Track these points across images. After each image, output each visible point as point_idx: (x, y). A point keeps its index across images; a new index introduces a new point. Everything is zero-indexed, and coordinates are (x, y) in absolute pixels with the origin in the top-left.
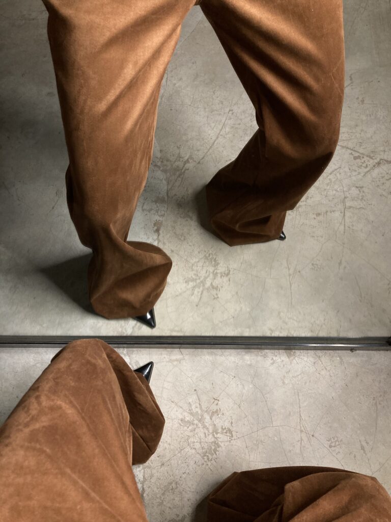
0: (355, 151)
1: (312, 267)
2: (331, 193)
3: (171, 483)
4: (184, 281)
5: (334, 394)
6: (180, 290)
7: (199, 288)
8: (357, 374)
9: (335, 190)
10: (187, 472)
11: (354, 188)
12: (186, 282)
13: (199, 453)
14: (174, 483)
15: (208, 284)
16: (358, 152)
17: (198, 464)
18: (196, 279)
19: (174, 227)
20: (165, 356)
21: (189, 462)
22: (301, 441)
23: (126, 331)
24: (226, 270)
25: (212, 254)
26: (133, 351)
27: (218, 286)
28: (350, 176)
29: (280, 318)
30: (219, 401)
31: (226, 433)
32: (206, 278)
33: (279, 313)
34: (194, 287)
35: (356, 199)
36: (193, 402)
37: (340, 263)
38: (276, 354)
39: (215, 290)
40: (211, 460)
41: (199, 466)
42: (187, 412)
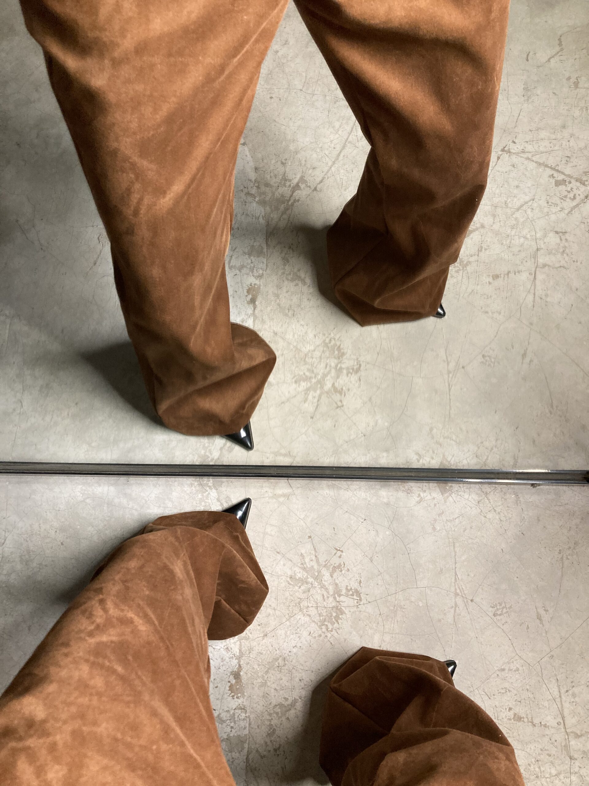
0: (558, 171)
1: (483, 360)
2: (517, 241)
3: (277, 659)
4: (294, 380)
5: (503, 546)
6: (287, 394)
7: (315, 391)
8: (538, 517)
9: (525, 237)
10: (298, 646)
11: (552, 234)
12: (296, 382)
13: (314, 621)
14: (281, 659)
15: (328, 385)
16: (563, 173)
17: (313, 635)
18: (311, 378)
19: (277, 296)
20: (267, 489)
21: (301, 632)
22: (455, 608)
23: (211, 454)
24: (356, 363)
25: (334, 339)
26: (222, 482)
27: (342, 389)
28: (548, 214)
29: (433, 438)
30: (342, 551)
31: (352, 595)
32: (325, 376)
33: (431, 429)
34: (308, 390)
35: (553, 251)
36: (306, 553)
37: (524, 355)
38: (424, 488)
39: (338, 395)
40: (332, 631)
41: (315, 637)
42: (297, 566)
